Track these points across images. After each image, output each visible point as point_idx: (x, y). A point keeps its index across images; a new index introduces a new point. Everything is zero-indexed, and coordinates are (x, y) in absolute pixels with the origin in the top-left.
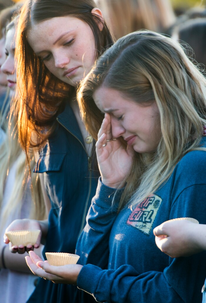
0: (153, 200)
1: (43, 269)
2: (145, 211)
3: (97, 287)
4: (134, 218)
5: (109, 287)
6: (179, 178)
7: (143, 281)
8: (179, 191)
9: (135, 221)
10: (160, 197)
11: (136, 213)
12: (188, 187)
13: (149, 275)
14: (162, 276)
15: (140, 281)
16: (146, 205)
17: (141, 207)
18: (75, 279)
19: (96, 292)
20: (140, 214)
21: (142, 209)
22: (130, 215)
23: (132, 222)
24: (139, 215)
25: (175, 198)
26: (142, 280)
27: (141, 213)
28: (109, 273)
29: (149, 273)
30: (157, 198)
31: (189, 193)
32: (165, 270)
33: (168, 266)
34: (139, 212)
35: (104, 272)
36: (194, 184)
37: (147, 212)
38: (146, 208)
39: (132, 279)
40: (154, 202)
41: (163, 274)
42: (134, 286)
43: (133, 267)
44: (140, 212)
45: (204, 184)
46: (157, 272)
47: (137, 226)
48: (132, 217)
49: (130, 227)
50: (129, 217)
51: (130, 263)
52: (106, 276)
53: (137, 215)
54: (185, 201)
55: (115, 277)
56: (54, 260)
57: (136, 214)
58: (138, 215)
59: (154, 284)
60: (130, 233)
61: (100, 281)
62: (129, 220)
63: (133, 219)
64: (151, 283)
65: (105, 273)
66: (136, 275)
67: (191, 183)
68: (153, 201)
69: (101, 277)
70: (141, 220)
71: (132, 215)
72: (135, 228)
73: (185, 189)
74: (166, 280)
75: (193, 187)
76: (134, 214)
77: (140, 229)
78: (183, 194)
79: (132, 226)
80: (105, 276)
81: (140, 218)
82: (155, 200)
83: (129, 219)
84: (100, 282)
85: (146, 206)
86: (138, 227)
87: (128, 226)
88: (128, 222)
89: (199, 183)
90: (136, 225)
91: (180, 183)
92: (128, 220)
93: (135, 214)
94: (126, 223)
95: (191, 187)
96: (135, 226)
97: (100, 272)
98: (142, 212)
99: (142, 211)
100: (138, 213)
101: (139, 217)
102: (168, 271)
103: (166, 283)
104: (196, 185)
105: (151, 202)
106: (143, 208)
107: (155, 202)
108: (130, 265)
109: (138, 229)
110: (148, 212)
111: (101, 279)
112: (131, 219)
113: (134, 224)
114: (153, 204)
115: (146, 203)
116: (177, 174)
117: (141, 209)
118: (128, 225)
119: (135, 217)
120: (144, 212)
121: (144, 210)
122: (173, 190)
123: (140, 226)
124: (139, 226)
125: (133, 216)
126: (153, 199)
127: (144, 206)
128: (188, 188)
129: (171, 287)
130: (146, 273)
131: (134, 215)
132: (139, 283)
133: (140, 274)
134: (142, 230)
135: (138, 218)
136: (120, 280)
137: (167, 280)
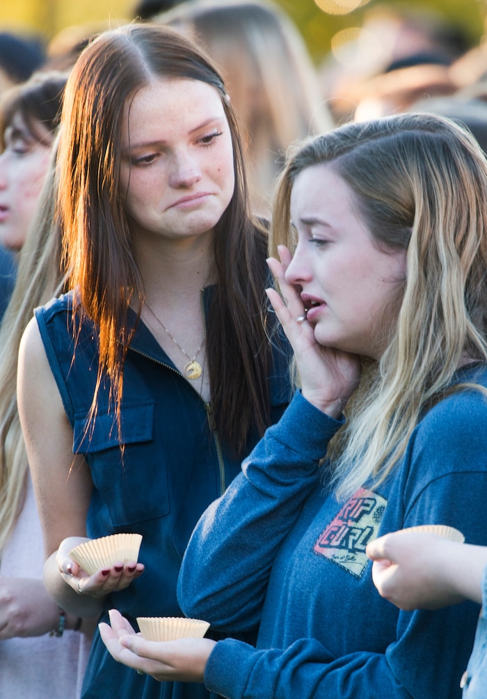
0: (371, 506)
1: (132, 651)
2: (355, 528)
3: (246, 686)
4: (329, 539)
5: (271, 686)
6: (420, 458)
7: (342, 673)
8: (419, 487)
9: (331, 547)
10: (386, 499)
11: (335, 529)
12: (438, 478)
13: (356, 661)
14: (382, 662)
15: (336, 674)
16: (355, 513)
17: (345, 517)
18: (201, 669)
19: (245, 695)
20: (342, 533)
21: (347, 521)
22: (322, 533)
23: (325, 549)
24: (341, 535)
25: (412, 500)
26: (340, 671)
27: (345, 529)
28: (272, 657)
29: (354, 657)
30: (381, 501)
31: (440, 489)
32: (390, 650)
33: (395, 640)
34: (340, 528)
35: (261, 654)
36: (450, 471)
38: (357, 520)
39: (320, 669)
40: (375, 510)
41: (385, 659)
42: (323, 684)
43: (319, 643)
45: (471, 472)
46: (372, 653)
47: (335, 558)
48: (325, 538)
49: (321, 559)
50: (318, 538)
51: (318, 634)
52: (266, 663)
53: (335, 535)
54: (430, 508)
55: (284, 665)
56: (154, 632)
57: (334, 533)
58: (338, 535)
59: (365, 680)
60: (320, 571)
61: (253, 672)
62: (319, 544)
63: (327, 542)
64: (359, 678)
65: (263, 656)
66: (328, 660)
67: (443, 470)
68: (372, 508)
69: (254, 665)
70: (344, 545)
71: (326, 534)
72: (332, 562)
73: (431, 482)
74: (390, 670)
75: (448, 477)
76: (330, 532)
77: (342, 564)
78: (428, 493)
79: (324, 558)
80: (262, 662)
81: (342, 542)
82: (378, 505)
83: (318, 542)
84: (252, 674)
85: (356, 516)
86: (337, 561)
87: (316, 557)
88: (317, 548)
89: (461, 470)
90: (333, 556)
91: (421, 470)
93: (332, 531)
94: (312, 550)
95: (444, 478)
96: (330, 557)
97: (251, 655)
98: (347, 529)
99: (346, 525)
100: (339, 530)
102: (394, 653)
103: (391, 677)
104: (454, 473)
105: (368, 509)
106: (350, 521)
107: (378, 510)
108: (313, 639)
109: (337, 564)
111: (255, 668)
112: (322, 543)
113: (328, 553)
114: (372, 514)
115: (355, 510)
116: (415, 450)
117: (345, 523)
118: (317, 555)
119: (332, 538)
120: (351, 528)
121: (351, 524)
122: (407, 485)
123: (342, 558)
124: (340, 557)
126: (371, 503)
127: (351, 515)
128: (438, 480)
129: (402, 685)
130: (349, 656)
131: (330, 535)
132: (334, 677)
133: (338, 658)
134: (345, 566)
135: (337, 540)
136: (295, 671)
137: (393, 671)
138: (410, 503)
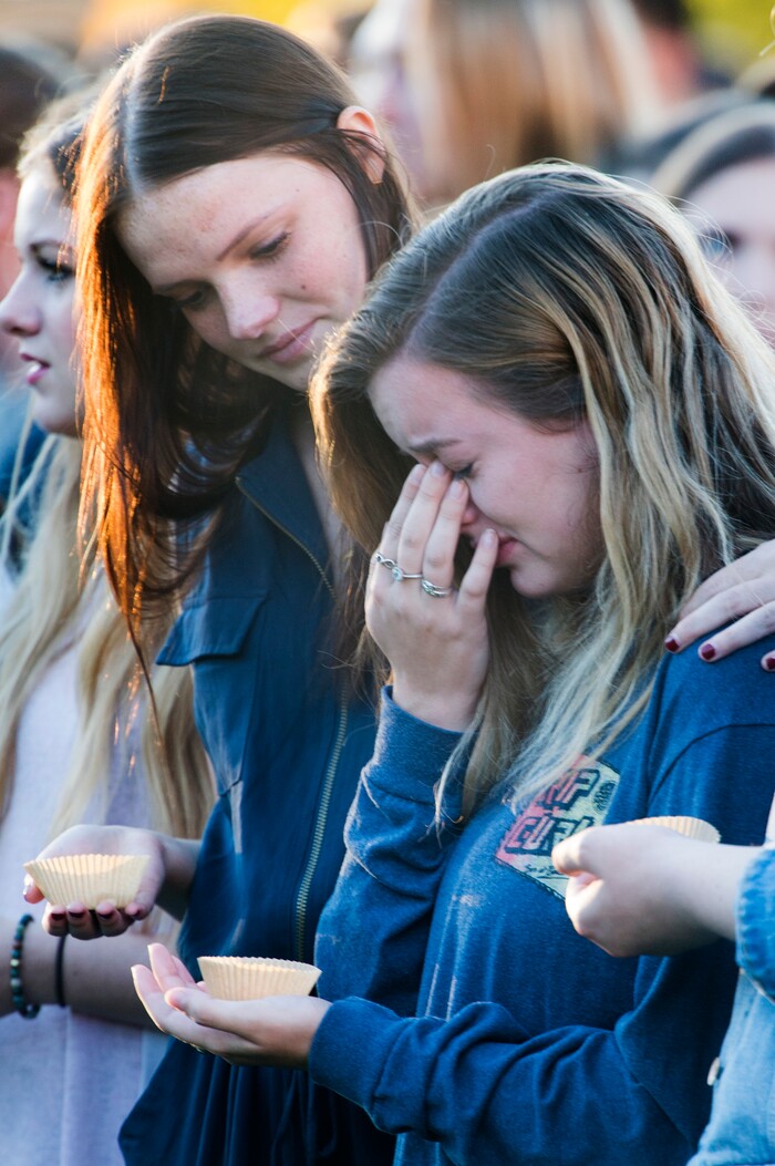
0: (591, 782)
1: (188, 1014)
2: (564, 820)
3: (379, 1079)
4: (522, 840)
5: (421, 1080)
6: (675, 702)
7: (541, 1062)
8: (673, 749)
9: (524, 852)
10: (617, 770)
11: (531, 822)
12: (706, 735)
13: (565, 1041)
14: (609, 1044)
15: (532, 1062)
16: (565, 796)
17: (549, 802)
18: (304, 1048)
19: (377, 1094)
20: (543, 828)
21: (551, 809)
22: (509, 829)
23: (514, 856)
24: (540, 832)
25: (662, 771)
26: (539, 1058)
27: (547, 823)
28: (424, 1030)
29: (564, 1034)
30: (609, 774)
31: (708, 755)
32: (622, 1024)
33: (631, 1008)
34: (539, 820)
35: (406, 1025)
36: (726, 723)
37: (568, 821)
38: (567, 807)
39: (504, 1053)
40: (596, 789)
41: (614, 1037)
42: (510, 1079)
43: (507, 1012)
44: (545, 819)
45: (762, 725)
46: (595, 1029)
47: (531, 870)
48: (515, 837)
49: (508, 872)
50: (503, 837)
51: (499, 997)
52: (414, 1041)
53: (531, 832)
54: (692, 785)
55: (444, 1046)
56: (227, 983)
57: (530, 828)
58: (536, 832)
59: (580, 1074)
60: (507, 893)
61: (391, 1055)
62: (506, 848)
63: (516, 845)
64: (569, 1071)
65: (410, 1028)
66: (520, 1041)
67: (715, 721)
68: (592, 786)
69: (393, 1043)
70: (545, 848)
71: (516, 830)
72: (525, 878)
73: (694, 741)
74: (622, 1059)
75: (723, 734)
76: (523, 827)
77: (542, 881)
78: (688, 760)
79: (513, 870)
80: (408, 1038)
81: (543, 843)
82: (602, 781)
83: (504, 843)
84: (390, 1059)
85: (566, 801)
86: (534, 875)
87: (499, 870)
88: (502, 855)
89: (744, 722)
90: (527, 867)
91: (677, 720)
92: (499, 846)
93: (527, 826)
94: (493, 858)
95: (714, 736)
96: (523, 870)
97: (390, 1025)
100: (538, 823)
101: (541, 838)
102: (629, 1030)
103: (622, 1069)
104: (732, 726)
105: (586, 787)
106: (556, 808)
107: (602, 788)
108: (498, 1005)
109: (534, 881)
110: (574, 822)
111: (395, 1049)
112: (509, 846)
113: (519, 862)
114: (591, 797)
115: (565, 790)
116: (667, 686)
117: (547, 812)
118: (501, 866)
119: (525, 836)
120: (558, 820)
121: (558, 813)
122: (654, 746)
123: (541, 871)
124: (538, 869)
125: (517, 834)
126: (592, 777)
127: (558, 799)
128: (706, 739)
129: (641, 1084)
130: (555, 1032)
131: (523, 832)
132: (528, 1067)
133: (534, 1035)
134: (547, 884)
135: (534, 841)
136: (462, 1056)
137: (626, 1061)
138: (659, 777)
